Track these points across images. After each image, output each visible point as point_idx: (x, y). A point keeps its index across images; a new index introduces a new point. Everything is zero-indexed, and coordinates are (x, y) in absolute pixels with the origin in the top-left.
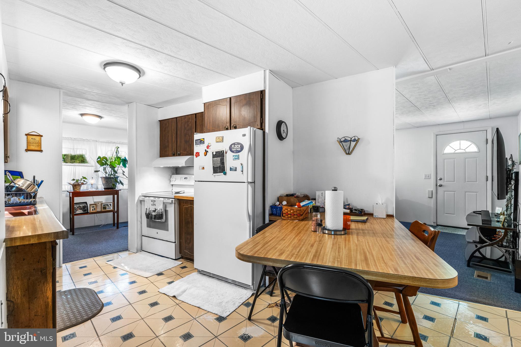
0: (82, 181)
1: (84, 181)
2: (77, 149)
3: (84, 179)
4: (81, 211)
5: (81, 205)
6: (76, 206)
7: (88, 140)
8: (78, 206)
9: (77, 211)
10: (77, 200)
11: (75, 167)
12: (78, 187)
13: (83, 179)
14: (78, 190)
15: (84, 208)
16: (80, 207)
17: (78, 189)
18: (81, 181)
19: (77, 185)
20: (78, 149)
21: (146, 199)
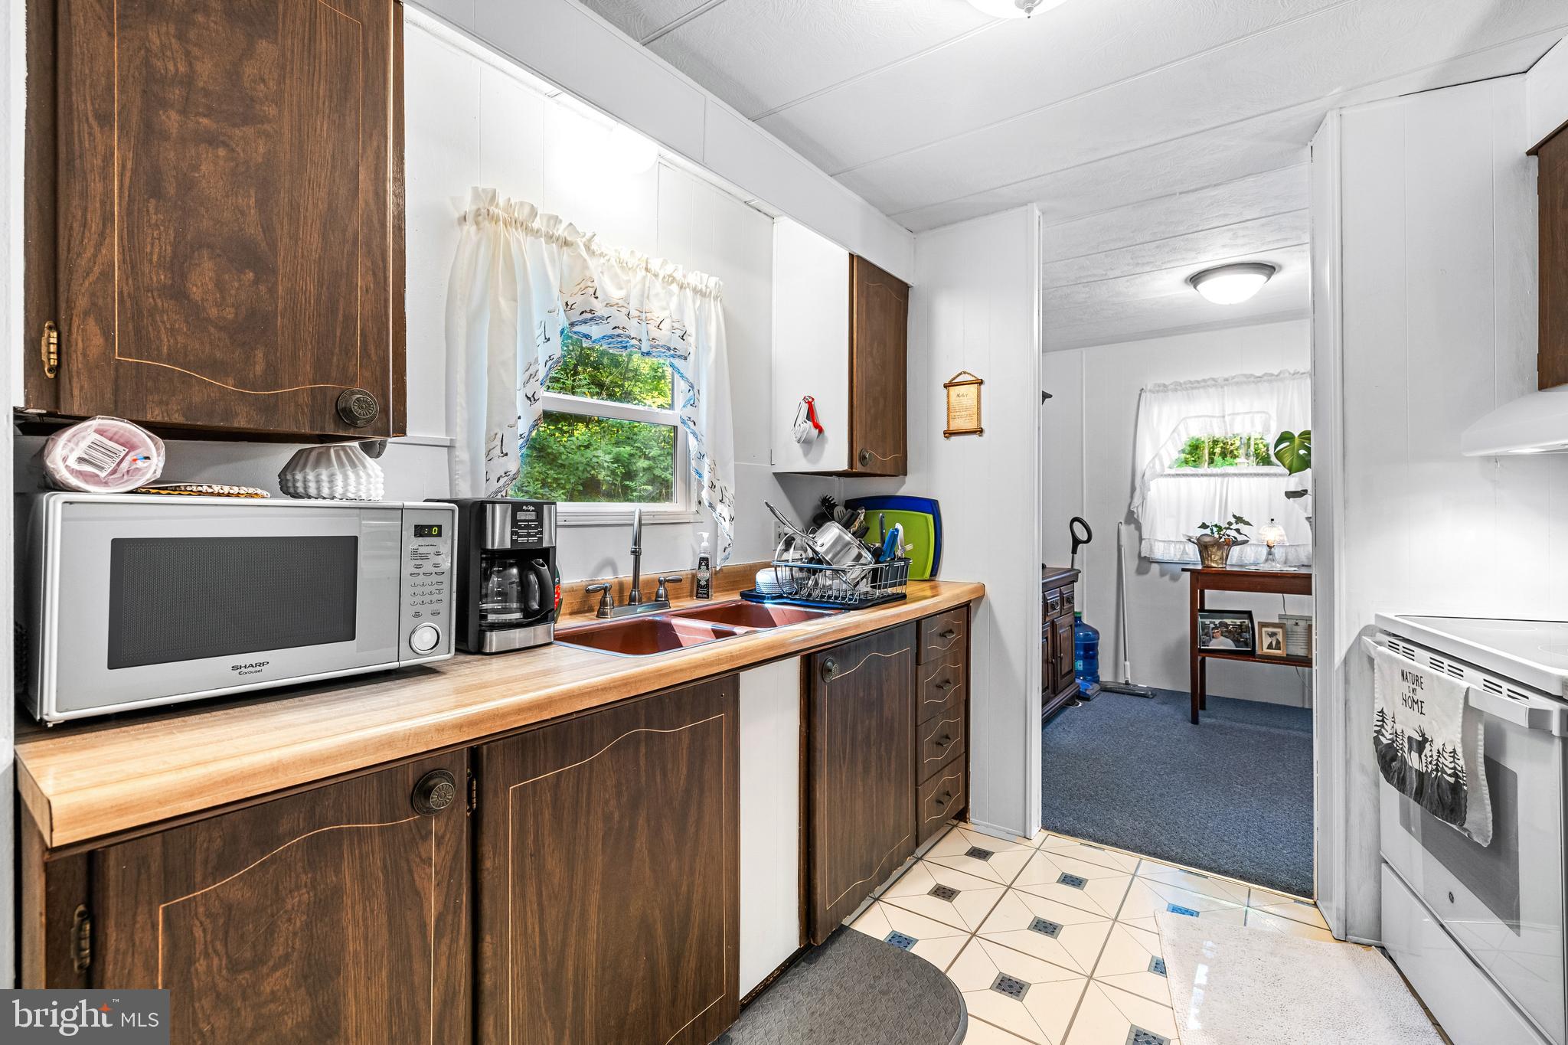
0: (1233, 533)
1: (1238, 531)
2: (1234, 414)
3: (1240, 526)
4: (1229, 641)
5: (1228, 621)
6: (1211, 622)
7: (1272, 375)
8: (1217, 622)
9: (1214, 641)
10: (1214, 599)
11: (1226, 479)
12: (1215, 555)
13: (1237, 523)
14: (1214, 565)
15: (1240, 634)
16: (1227, 625)
17: (1216, 562)
18: (1228, 532)
19: (1213, 546)
20: (1238, 414)
21: (1381, 654)
